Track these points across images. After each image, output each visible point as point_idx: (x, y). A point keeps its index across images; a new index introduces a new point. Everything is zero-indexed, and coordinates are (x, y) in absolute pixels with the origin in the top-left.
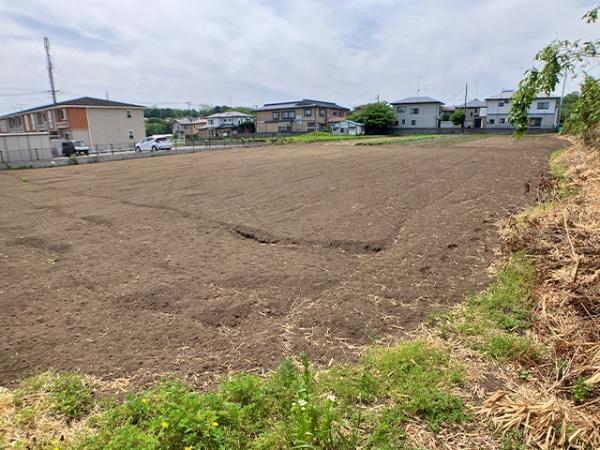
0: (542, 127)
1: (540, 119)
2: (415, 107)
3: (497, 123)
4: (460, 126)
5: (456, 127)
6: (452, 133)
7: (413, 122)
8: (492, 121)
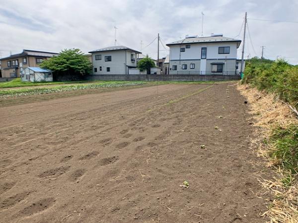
0: (224, 73)
1: (222, 64)
2: (108, 55)
3: (180, 70)
4: (145, 72)
5: (142, 73)
6: (139, 80)
7: (108, 69)
8: (175, 68)
